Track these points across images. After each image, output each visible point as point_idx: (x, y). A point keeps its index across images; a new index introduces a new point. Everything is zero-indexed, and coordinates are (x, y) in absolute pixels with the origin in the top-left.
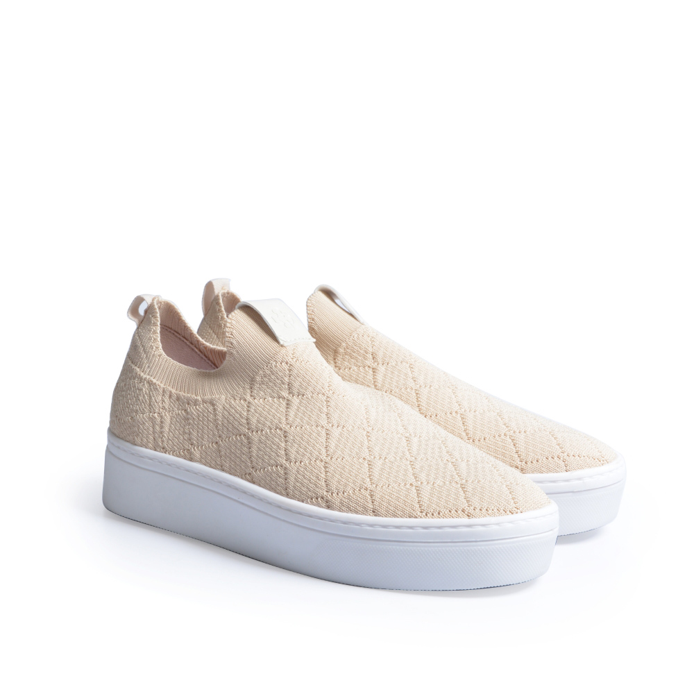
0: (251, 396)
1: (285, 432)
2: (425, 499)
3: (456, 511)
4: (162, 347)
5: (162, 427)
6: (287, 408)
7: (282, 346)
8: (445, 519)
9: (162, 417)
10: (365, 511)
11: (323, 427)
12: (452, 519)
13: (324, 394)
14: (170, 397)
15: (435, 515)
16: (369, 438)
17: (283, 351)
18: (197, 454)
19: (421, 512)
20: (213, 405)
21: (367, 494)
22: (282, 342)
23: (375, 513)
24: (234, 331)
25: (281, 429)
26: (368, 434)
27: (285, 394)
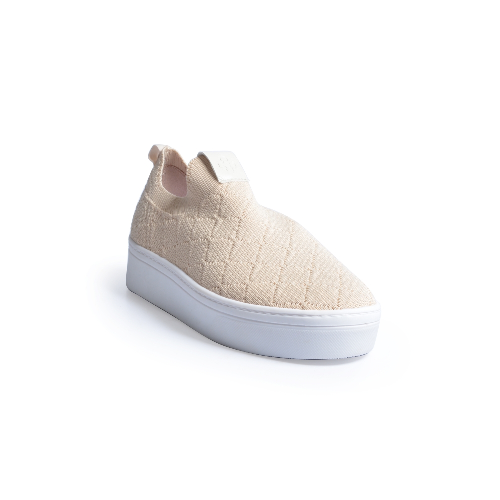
0: (198, 216)
1: (209, 241)
2: (279, 294)
3: (296, 304)
4: (162, 181)
5: (150, 233)
6: (215, 226)
7: (220, 183)
8: (287, 309)
9: (151, 227)
10: (240, 299)
11: (232, 240)
12: (292, 309)
13: (239, 218)
14: (157, 214)
15: (282, 305)
16: (261, 250)
17: (220, 186)
18: (164, 252)
19: (274, 303)
20: (177, 221)
21: (244, 287)
22: (220, 181)
23: (246, 301)
24: (192, 172)
25: (207, 240)
26: (261, 247)
27: (216, 216)
